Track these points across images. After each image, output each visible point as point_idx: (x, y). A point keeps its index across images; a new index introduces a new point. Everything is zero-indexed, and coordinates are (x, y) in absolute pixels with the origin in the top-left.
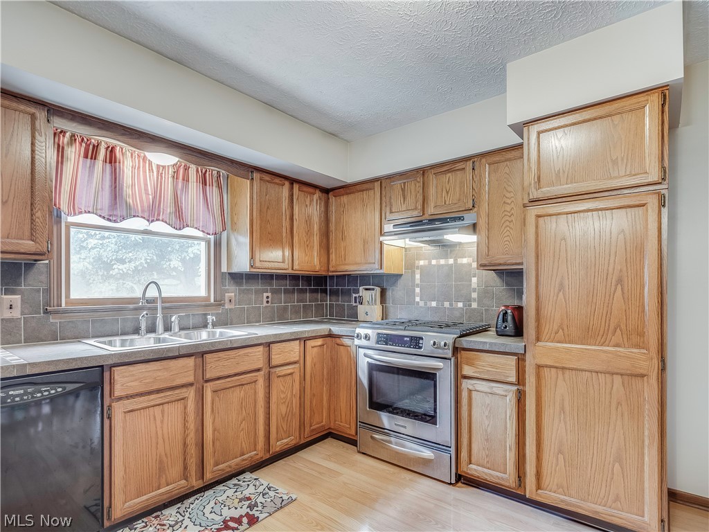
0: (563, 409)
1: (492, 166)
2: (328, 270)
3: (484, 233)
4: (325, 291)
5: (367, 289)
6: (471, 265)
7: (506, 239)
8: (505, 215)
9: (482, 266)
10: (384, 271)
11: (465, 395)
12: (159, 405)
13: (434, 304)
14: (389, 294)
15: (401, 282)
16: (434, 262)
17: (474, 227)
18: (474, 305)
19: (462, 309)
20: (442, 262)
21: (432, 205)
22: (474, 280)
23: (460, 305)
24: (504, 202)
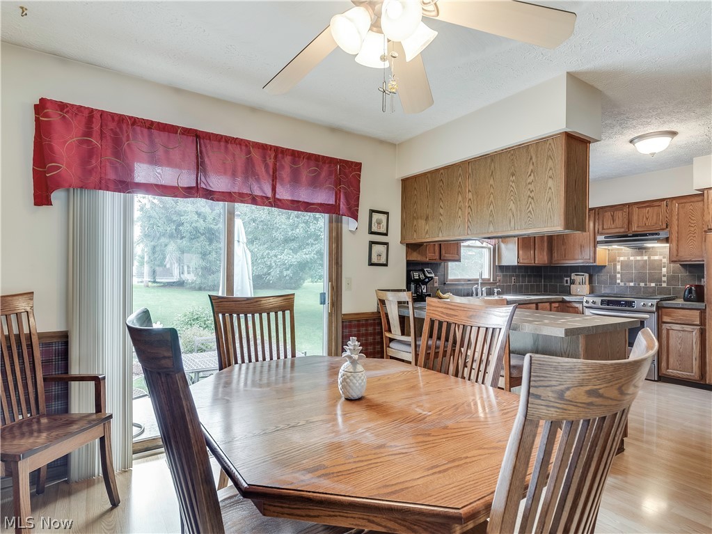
1: (681, 205)
2: (551, 263)
3: (674, 244)
4: (541, 276)
5: (576, 275)
6: (661, 260)
7: (690, 247)
9: (672, 261)
10: (598, 263)
11: (664, 332)
13: (632, 284)
14: (596, 278)
15: (604, 270)
16: (632, 258)
17: (667, 240)
18: (664, 285)
19: (655, 287)
20: (639, 258)
21: (636, 226)
22: (664, 270)
23: (653, 285)
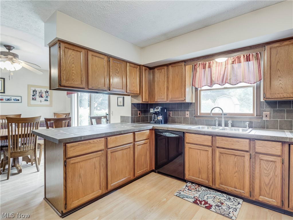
12: (199, 150)
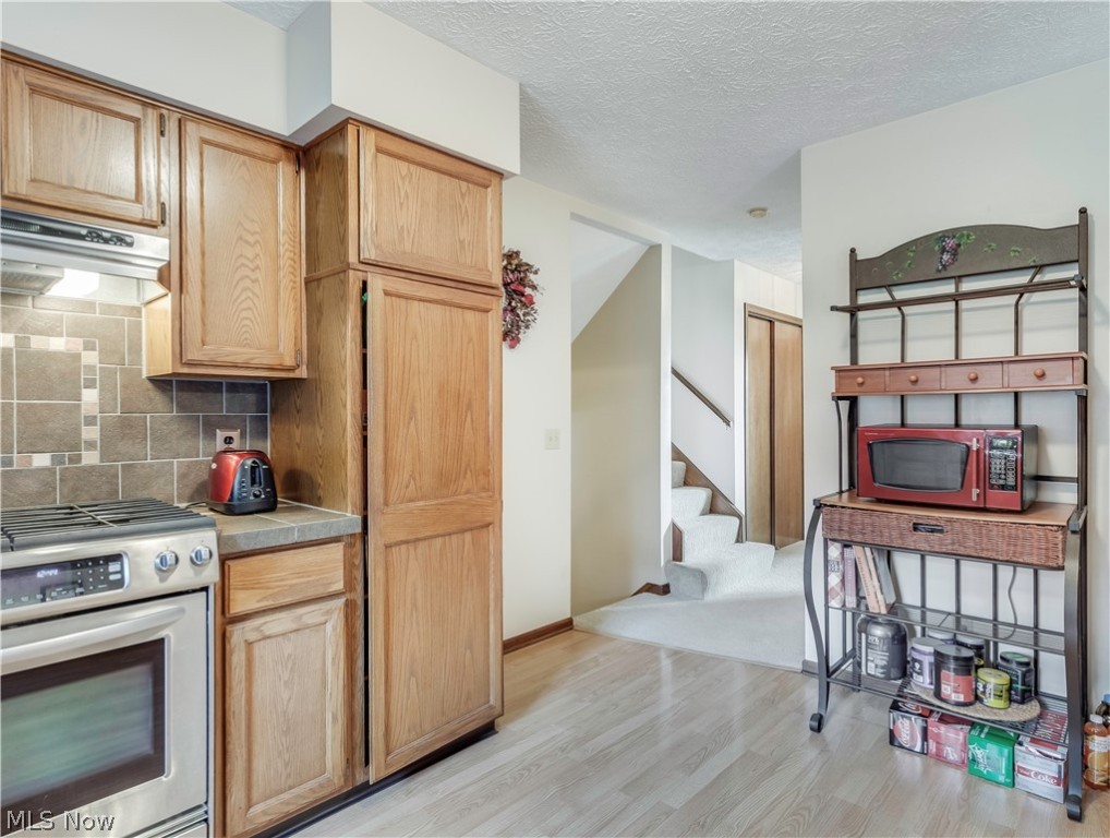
0: (414, 605)
7: (244, 314)
8: (243, 265)
18: (90, 458)
19: (51, 471)
22: (90, 397)
23: (42, 460)
24: (240, 238)
